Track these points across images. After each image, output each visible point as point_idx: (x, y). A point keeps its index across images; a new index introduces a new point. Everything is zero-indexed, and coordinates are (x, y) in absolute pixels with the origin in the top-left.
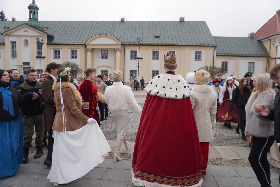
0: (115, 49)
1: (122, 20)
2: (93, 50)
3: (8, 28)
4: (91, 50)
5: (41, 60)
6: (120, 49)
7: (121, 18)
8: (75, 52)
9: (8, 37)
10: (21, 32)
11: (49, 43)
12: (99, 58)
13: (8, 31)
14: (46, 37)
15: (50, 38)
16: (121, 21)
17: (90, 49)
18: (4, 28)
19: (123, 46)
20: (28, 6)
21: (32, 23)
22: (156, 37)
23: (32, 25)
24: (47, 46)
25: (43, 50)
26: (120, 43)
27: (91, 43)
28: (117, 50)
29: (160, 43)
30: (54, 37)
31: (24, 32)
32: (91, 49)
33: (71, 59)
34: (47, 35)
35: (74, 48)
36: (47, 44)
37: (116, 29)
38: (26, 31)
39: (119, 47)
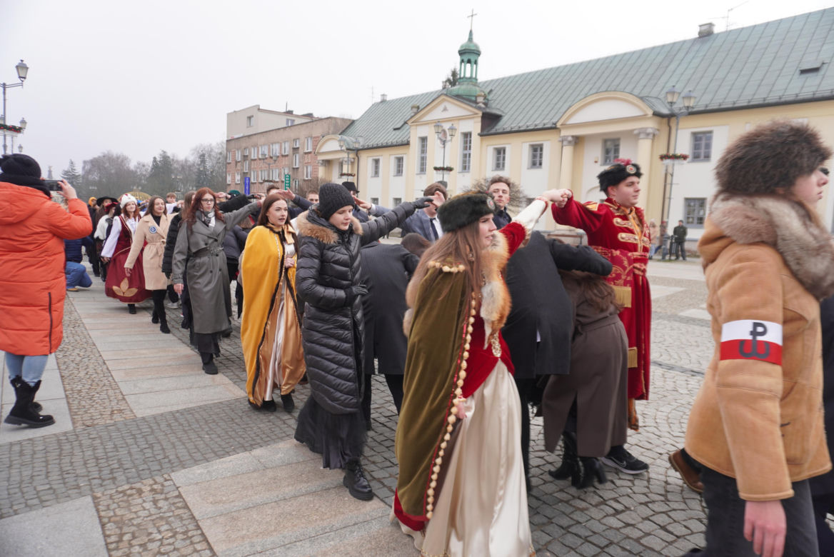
0: (636, 132)
1: (706, 34)
2: (578, 141)
3: (418, 107)
4: (570, 142)
5: (445, 176)
6: (650, 131)
7: (700, 26)
8: (539, 150)
9: (414, 127)
10: (437, 114)
11: (485, 133)
12: (596, 162)
13: (416, 114)
14: (480, 119)
15: (490, 121)
16: (700, 37)
17: (566, 140)
18: (412, 108)
19: (665, 120)
20: (458, 48)
21: (459, 89)
22: (803, 72)
23: (461, 92)
24: (482, 140)
25: (472, 152)
26: (650, 113)
27: (573, 121)
28: (642, 136)
29: (807, 93)
30: (503, 114)
31: (442, 111)
32: (570, 139)
33: (528, 169)
34: (480, 114)
35: (536, 139)
36: (481, 135)
37: (672, 67)
38: (445, 109)
39: (651, 125)
